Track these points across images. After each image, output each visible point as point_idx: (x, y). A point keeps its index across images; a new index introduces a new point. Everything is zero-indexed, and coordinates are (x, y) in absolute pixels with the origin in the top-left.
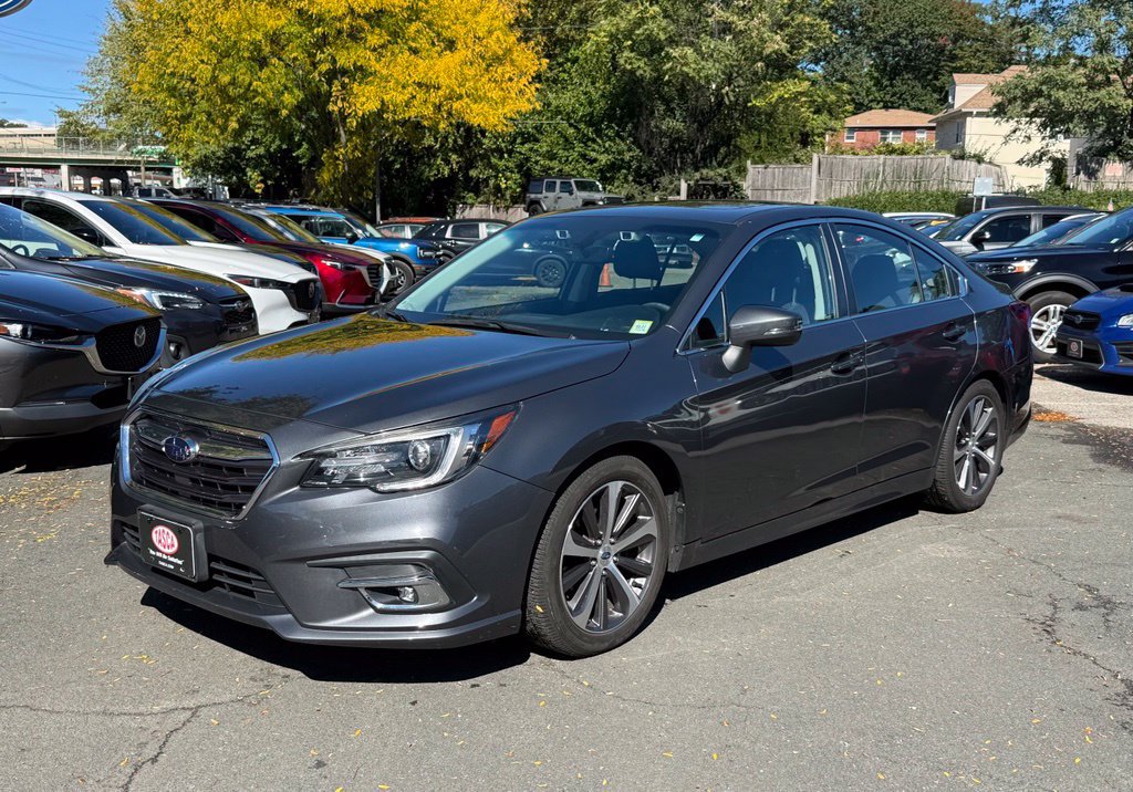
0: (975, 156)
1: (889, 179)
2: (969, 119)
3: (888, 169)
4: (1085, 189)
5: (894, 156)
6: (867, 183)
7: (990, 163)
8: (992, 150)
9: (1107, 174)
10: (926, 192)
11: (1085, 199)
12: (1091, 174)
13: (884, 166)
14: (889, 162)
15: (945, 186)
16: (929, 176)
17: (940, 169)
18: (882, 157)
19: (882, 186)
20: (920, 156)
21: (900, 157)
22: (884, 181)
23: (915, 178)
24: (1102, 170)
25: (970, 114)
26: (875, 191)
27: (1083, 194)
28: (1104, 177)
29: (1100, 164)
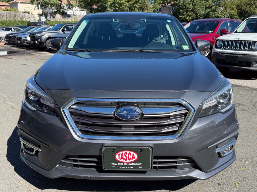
0: (28, 12)
1: (8, 17)
2: (18, 4)
3: (7, 15)
4: (53, 20)
5: (8, 12)
6: (2, 18)
7: (31, 14)
8: (31, 11)
9: (57, 17)
10: (18, 20)
11: (54, 23)
12: (54, 17)
13: (6, 14)
14: (7, 13)
15: (22, 19)
16: (18, 17)
17: (20, 15)
18: (5, 11)
19: (7, 19)
20: (15, 12)
21: (9, 12)
22: (7, 17)
23: (15, 17)
24: (56, 16)
25: (19, 2)
26: (5, 20)
27: (53, 22)
28: (56, 18)
29: (55, 15)
